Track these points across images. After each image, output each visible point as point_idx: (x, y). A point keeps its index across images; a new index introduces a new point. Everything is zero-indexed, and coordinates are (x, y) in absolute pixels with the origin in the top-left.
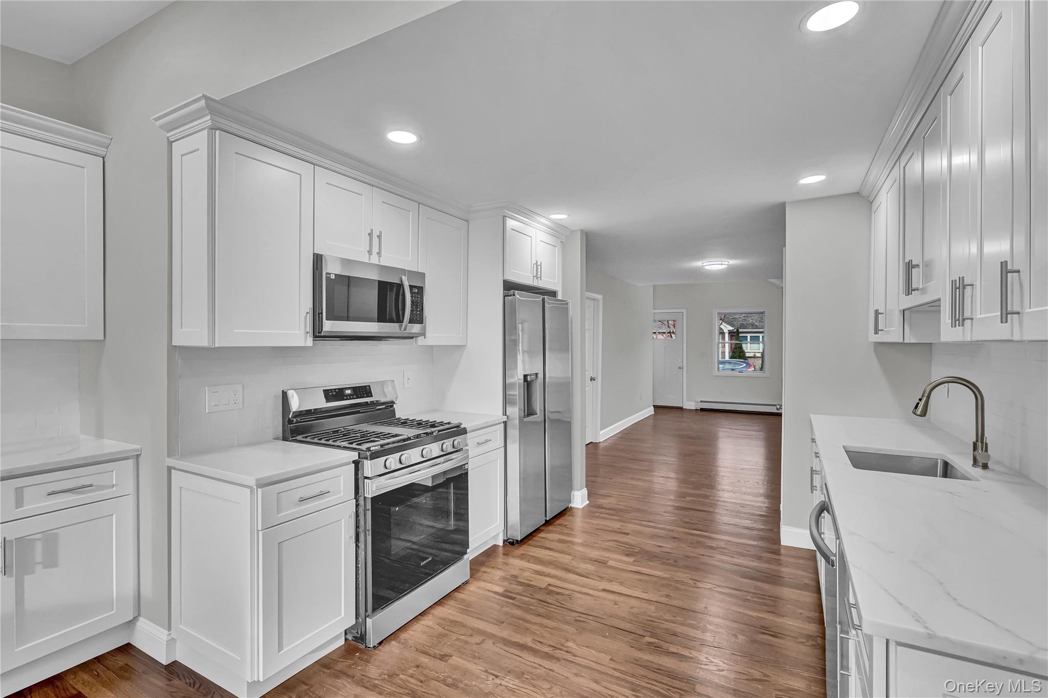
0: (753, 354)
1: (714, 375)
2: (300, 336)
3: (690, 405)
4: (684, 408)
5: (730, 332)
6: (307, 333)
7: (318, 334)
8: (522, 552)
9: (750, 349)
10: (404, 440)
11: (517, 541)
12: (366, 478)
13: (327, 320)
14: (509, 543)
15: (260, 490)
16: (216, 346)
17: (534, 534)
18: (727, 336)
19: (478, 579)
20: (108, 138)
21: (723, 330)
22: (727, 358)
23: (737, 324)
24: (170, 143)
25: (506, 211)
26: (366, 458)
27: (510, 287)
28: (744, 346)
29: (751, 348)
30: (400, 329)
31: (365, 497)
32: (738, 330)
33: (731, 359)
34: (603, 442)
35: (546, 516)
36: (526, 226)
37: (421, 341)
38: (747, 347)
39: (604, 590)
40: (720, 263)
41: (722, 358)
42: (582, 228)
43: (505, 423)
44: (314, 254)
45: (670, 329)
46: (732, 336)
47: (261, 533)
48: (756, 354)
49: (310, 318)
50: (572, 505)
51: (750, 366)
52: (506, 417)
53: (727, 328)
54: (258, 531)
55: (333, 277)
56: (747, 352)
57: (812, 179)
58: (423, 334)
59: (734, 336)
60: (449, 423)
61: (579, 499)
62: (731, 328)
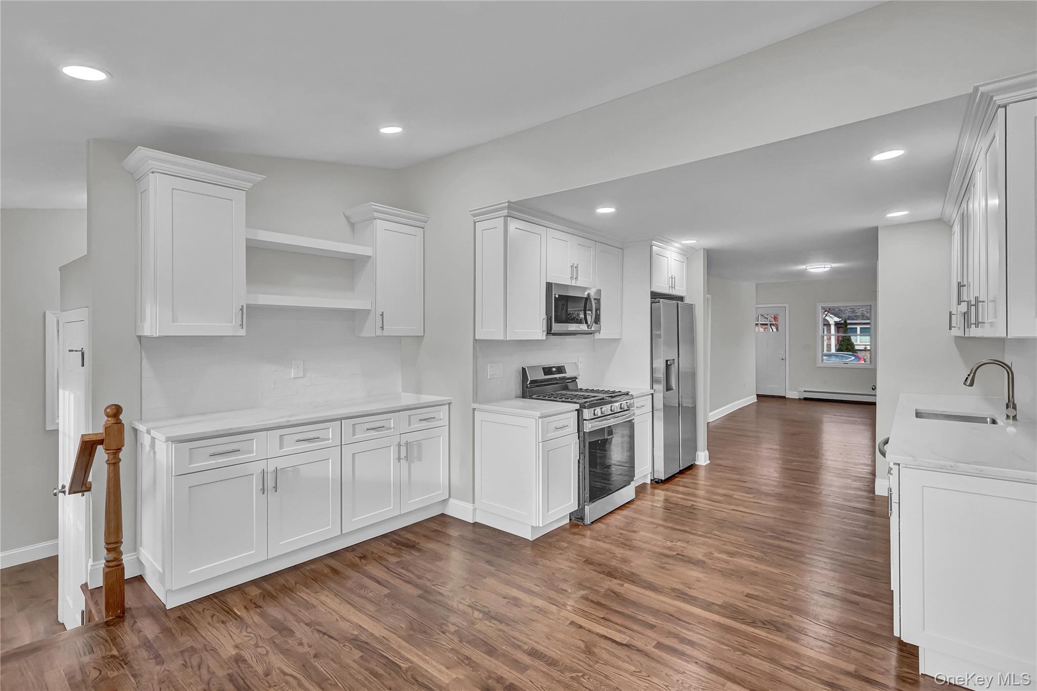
0: (864, 346)
1: (817, 366)
2: (539, 333)
3: (792, 394)
4: (787, 397)
5: (837, 324)
6: (544, 331)
7: (549, 332)
8: (666, 488)
9: (860, 341)
10: (601, 399)
11: (661, 480)
12: (585, 420)
13: (555, 323)
14: (656, 482)
15: (540, 420)
16: (507, 339)
17: (672, 478)
18: (833, 328)
19: (641, 499)
20: (427, 217)
21: (828, 322)
22: (833, 350)
23: (845, 316)
24: (475, 223)
25: (653, 242)
26: (585, 408)
27: (655, 296)
28: (853, 338)
29: (862, 341)
30: (588, 328)
31: (584, 432)
32: (845, 322)
33: (837, 351)
34: (712, 422)
35: (680, 468)
36: (663, 249)
37: (597, 336)
38: (857, 339)
39: (733, 510)
40: (823, 266)
41: (827, 351)
42: (705, 247)
43: (652, 394)
44: (547, 282)
45: (773, 322)
46: (838, 328)
47: (541, 444)
48: (867, 347)
49: (545, 322)
50: (697, 463)
51: (860, 359)
52: (653, 390)
53: (832, 320)
54: (539, 442)
55: (557, 296)
56: (857, 345)
57: (897, 214)
58: (599, 331)
59: (841, 327)
60: (620, 392)
61: (702, 458)
62: (837, 319)
